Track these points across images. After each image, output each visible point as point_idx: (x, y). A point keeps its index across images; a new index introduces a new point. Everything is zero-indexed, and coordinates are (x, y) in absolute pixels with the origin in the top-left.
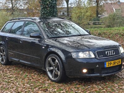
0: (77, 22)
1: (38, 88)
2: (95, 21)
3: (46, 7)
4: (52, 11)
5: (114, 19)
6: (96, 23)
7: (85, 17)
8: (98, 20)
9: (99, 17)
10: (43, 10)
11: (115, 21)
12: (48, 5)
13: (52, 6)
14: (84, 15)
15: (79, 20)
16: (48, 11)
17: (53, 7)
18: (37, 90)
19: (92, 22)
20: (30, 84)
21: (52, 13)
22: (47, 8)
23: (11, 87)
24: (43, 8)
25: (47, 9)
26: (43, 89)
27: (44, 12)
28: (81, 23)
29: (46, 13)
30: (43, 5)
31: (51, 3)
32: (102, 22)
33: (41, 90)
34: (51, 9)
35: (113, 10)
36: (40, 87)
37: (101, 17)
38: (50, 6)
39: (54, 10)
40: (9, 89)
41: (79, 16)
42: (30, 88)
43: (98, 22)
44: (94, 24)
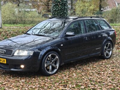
0: (81, 15)
1: (58, 83)
2: (98, 14)
3: (57, 5)
4: (63, 9)
5: (117, 13)
7: (89, 11)
8: (101, 14)
9: (102, 10)
10: (55, 7)
11: (118, 15)
13: (63, 3)
14: (87, 9)
15: (83, 13)
16: (60, 9)
17: (64, 5)
18: (58, 85)
19: (95, 15)
20: (50, 80)
21: (63, 11)
22: (59, 5)
23: (34, 82)
24: (54, 5)
25: (58, 7)
26: (63, 84)
27: (55, 9)
29: (57, 10)
30: (55, 2)
31: (63, 1)
32: (105, 16)
33: (61, 86)
34: (63, 6)
35: (115, 4)
36: (60, 82)
37: (104, 11)
38: (61, 3)
39: (65, 7)
40: (33, 83)
41: (83, 10)
42: (51, 83)
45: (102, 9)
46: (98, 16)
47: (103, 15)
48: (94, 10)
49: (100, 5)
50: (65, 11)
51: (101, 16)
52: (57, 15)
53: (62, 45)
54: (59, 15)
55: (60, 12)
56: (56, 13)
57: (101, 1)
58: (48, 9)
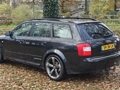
2: (113, 15)
4: (53, 9)
6: (114, 17)
7: (102, 11)
10: (45, 8)
12: (49, 4)
13: (53, 4)
16: (50, 10)
19: (110, 16)
21: (53, 11)
22: (49, 6)
24: (45, 6)
25: (49, 8)
27: (46, 10)
28: (98, 17)
29: (47, 10)
30: (45, 3)
31: (52, 2)
32: (119, 16)
34: (53, 7)
38: (51, 4)
39: (55, 8)
41: (96, 10)
43: (115, 16)
44: (112, 17)
45: (117, 9)
46: (113, 16)
47: (117, 15)
48: (107, 10)
49: (115, 5)
50: (55, 12)
51: (116, 16)
52: (47, 16)
53: (3, 42)
54: (49, 16)
55: (51, 13)
56: (47, 14)
57: (116, 1)
58: (62, 10)
